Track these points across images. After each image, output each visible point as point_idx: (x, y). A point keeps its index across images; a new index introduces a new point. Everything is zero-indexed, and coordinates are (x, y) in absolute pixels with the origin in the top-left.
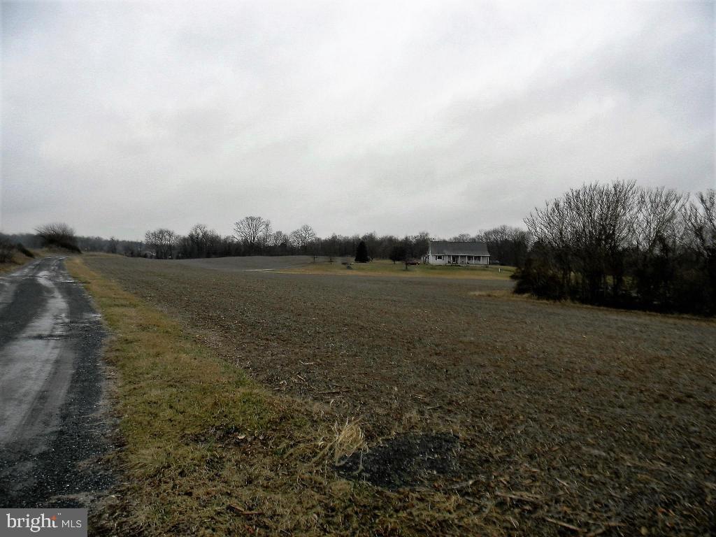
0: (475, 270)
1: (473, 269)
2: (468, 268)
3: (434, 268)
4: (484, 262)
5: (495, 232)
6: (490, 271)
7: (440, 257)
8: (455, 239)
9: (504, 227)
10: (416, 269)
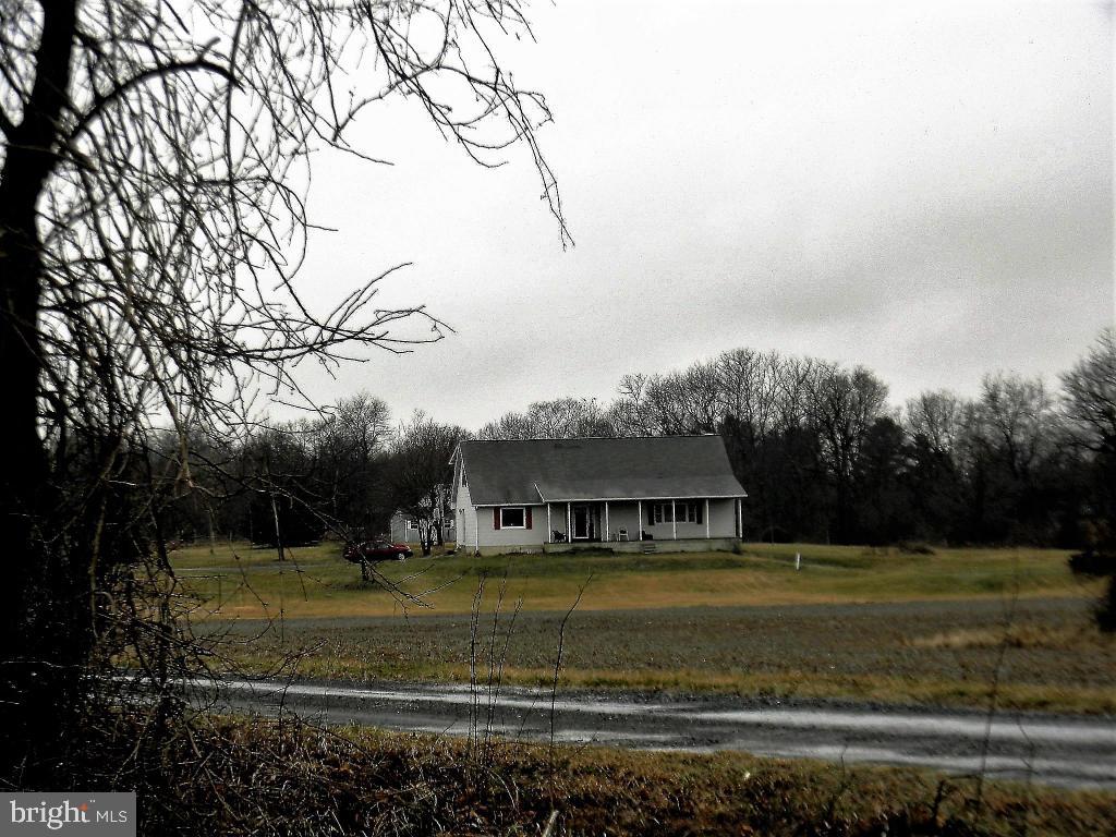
0: (687, 565)
1: (676, 564)
2: (646, 561)
3: (487, 568)
4: (722, 527)
5: (702, 383)
6: (757, 566)
7: (513, 518)
8: (510, 424)
9: (743, 357)
10: (406, 578)
